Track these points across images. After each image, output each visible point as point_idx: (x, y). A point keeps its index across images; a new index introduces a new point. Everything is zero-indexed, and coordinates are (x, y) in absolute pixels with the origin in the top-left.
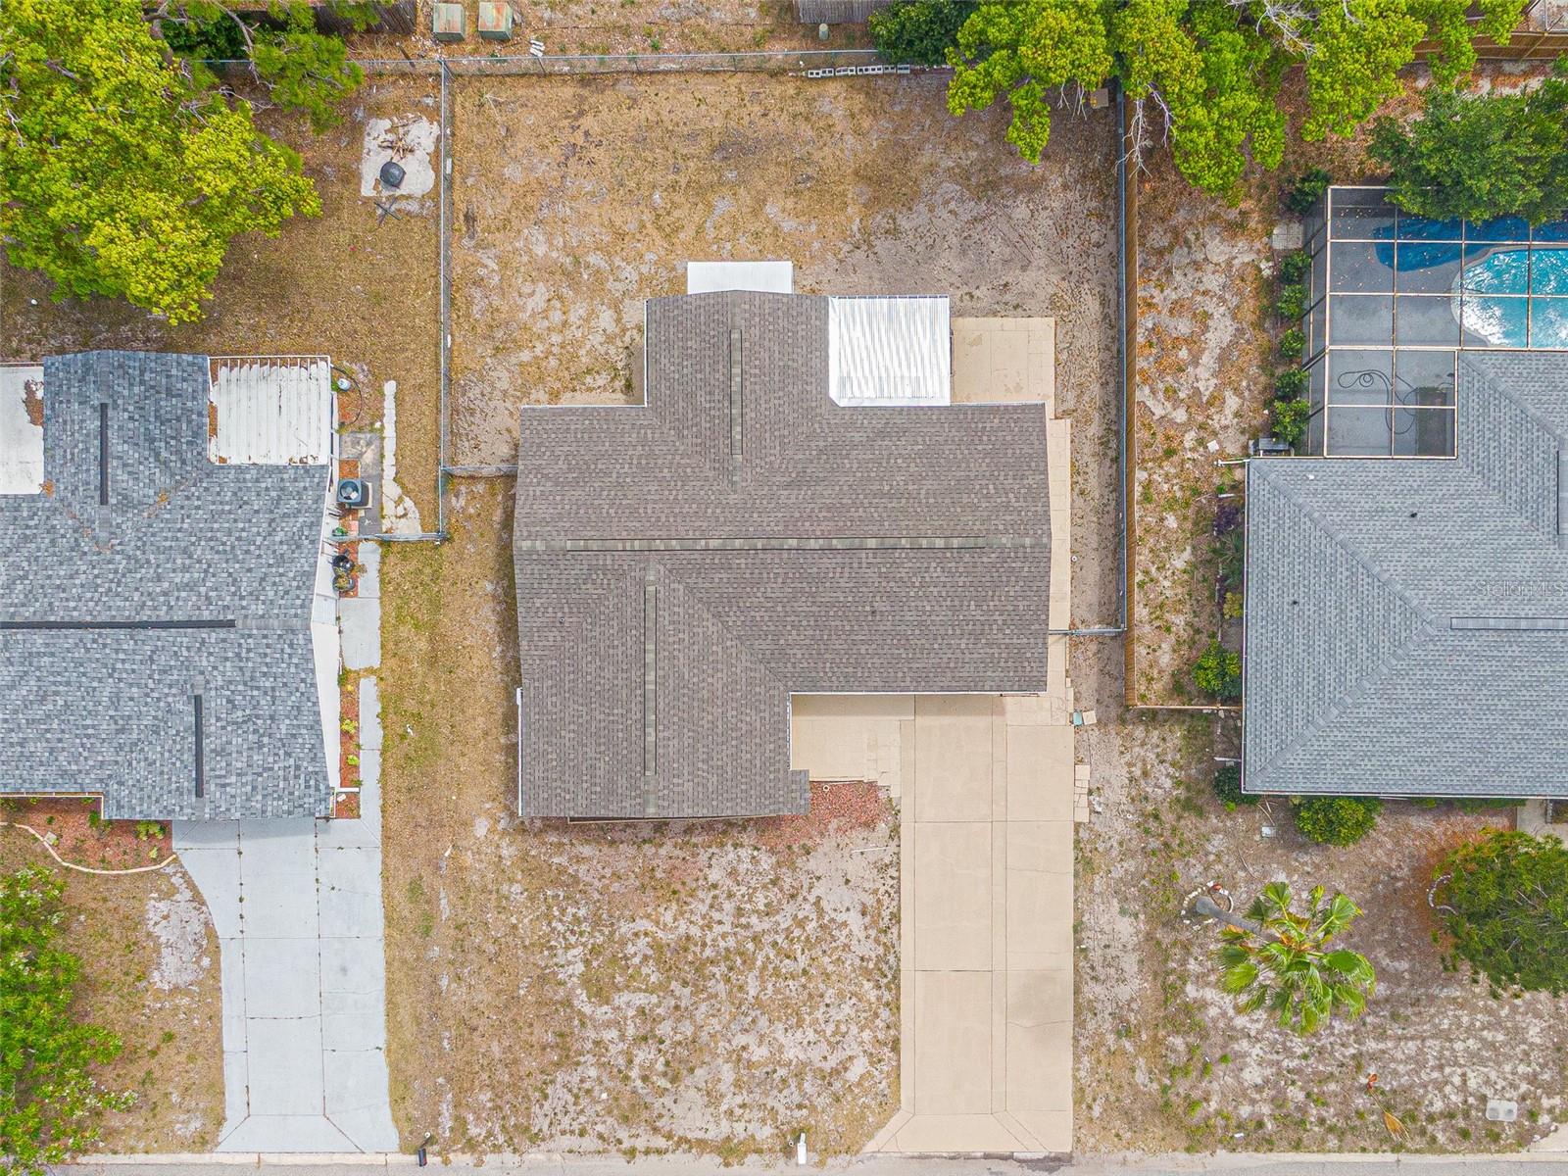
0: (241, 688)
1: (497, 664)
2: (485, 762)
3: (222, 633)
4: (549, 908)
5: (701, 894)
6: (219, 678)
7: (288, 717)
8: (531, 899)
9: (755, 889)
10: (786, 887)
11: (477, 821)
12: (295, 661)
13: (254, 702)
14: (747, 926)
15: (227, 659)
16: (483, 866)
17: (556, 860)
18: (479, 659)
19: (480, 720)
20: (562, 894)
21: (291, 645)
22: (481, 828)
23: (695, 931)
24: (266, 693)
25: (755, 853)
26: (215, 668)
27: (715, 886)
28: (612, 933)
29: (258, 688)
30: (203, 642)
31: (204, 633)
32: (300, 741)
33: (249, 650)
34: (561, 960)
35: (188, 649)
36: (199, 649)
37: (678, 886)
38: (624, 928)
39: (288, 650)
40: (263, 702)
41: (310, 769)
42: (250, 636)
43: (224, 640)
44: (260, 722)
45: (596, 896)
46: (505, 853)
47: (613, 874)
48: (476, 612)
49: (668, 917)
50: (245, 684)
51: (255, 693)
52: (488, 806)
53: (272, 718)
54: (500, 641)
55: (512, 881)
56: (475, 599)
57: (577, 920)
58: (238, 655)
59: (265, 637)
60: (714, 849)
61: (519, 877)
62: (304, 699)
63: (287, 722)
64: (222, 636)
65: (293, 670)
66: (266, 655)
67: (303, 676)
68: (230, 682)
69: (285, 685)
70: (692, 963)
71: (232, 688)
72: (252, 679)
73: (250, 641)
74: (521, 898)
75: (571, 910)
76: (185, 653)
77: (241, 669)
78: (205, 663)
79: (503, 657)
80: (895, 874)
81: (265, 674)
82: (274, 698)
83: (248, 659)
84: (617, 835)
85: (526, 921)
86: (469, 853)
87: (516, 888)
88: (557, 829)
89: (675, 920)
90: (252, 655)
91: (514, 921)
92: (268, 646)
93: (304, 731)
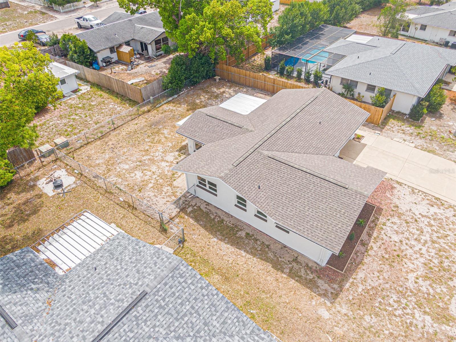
0: (177, 324)
1: (248, 256)
2: (291, 290)
3: (143, 303)
4: (386, 310)
5: (403, 248)
6: (161, 330)
7: (212, 315)
8: (377, 315)
9: (408, 230)
10: (411, 220)
11: (319, 312)
12: (189, 282)
13: (190, 325)
14: (426, 242)
15: (156, 316)
16: (346, 325)
17: (360, 290)
18: (241, 261)
19: (269, 278)
20: (380, 299)
21: (181, 276)
22: (325, 314)
23: (422, 260)
24: (191, 314)
25: (390, 221)
26: (154, 326)
27: (401, 241)
28: (411, 292)
29: (185, 315)
30: (136, 317)
31: (133, 313)
32: (229, 322)
33: (164, 299)
34: (420, 325)
35: (131, 331)
36: (138, 325)
37: (395, 254)
38: (410, 284)
39: (182, 280)
40: (194, 320)
41: (248, 332)
42: (158, 291)
43: (147, 306)
44: (202, 333)
45: (387, 286)
46: (344, 311)
47: (378, 272)
48: (221, 250)
49: (411, 266)
50: (177, 319)
51: (186, 319)
52: (314, 303)
53: (206, 324)
54: (240, 249)
55: (362, 318)
56: (215, 247)
57: (398, 302)
58: (160, 307)
59: (166, 284)
60: (383, 232)
61: (362, 313)
62: (211, 297)
63: (214, 318)
64: (144, 305)
65: (193, 287)
66: (173, 293)
67: (200, 285)
68: (169, 326)
69: (196, 299)
70: (440, 270)
71: (172, 329)
72: (178, 313)
73: (161, 293)
74: (374, 320)
75: (391, 301)
76: (131, 335)
77: (167, 313)
78: (147, 329)
79: (247, 252)
80: (417, 191)
81: (182, 304)
82: (197, 312)
83: (167, 304)
84: (358, 260)
85: (389, 326)
86: (335, 328)
87: (367, 318)
88: (343, 280)
89: (413, 264)
90: (167, 300)
91: (387, 332)
92: (171, 287)
93: (226, 314)
